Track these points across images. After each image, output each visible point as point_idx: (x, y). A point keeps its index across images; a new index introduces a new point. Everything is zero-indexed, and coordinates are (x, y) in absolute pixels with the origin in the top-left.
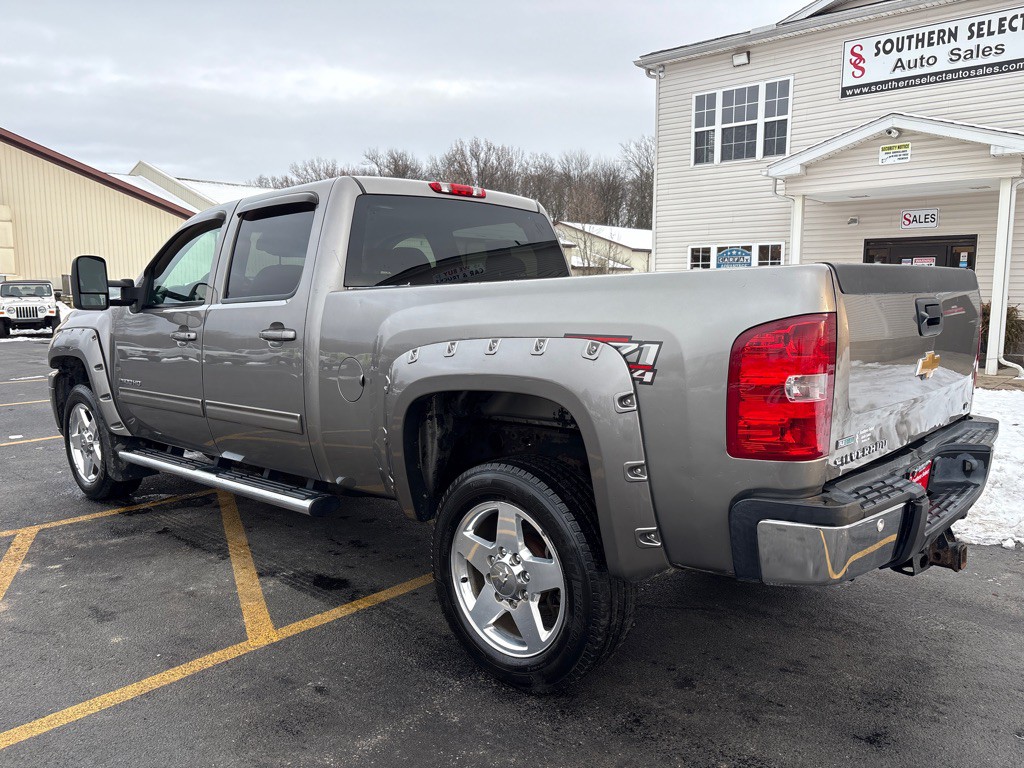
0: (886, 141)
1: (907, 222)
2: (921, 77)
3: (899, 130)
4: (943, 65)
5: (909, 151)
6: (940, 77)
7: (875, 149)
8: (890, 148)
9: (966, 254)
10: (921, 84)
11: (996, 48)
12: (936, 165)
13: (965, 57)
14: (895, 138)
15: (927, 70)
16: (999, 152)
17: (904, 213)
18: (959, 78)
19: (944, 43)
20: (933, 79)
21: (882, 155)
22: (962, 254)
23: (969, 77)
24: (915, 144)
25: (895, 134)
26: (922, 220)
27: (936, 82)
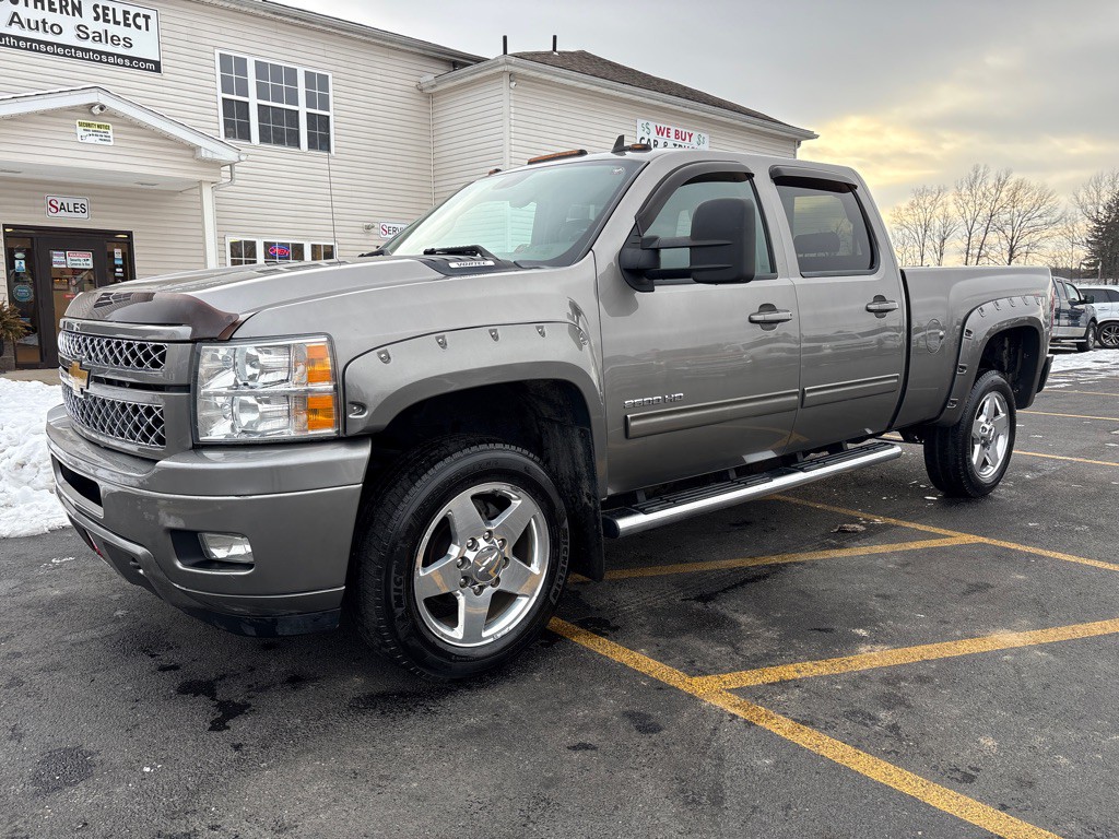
0: (84, 115)
1: (54, 210)
2: (47, 44)
3: (102, 108)
4: (69, 38)
5: (110, 133)
6: (68, 51)
7: (72, 122)
8: (89, 125)
9: (120, 251)
10: (46, 52)
11: (124, 39)
12: (142, 155)
13: (93, 38)
14: (94, 115)
15: (50, 38)
16: (209, 155)
17: (50, 198)
18: (89, 59)
19: (68, 14)
20: (60, 50)
21: (80, 130)
22: (116, 251)
23: (100, 61)
24: (116, 127)
25: (96, 110)
26: (71, 208)
27: (64, 55)
